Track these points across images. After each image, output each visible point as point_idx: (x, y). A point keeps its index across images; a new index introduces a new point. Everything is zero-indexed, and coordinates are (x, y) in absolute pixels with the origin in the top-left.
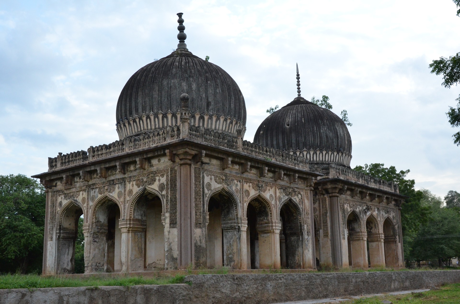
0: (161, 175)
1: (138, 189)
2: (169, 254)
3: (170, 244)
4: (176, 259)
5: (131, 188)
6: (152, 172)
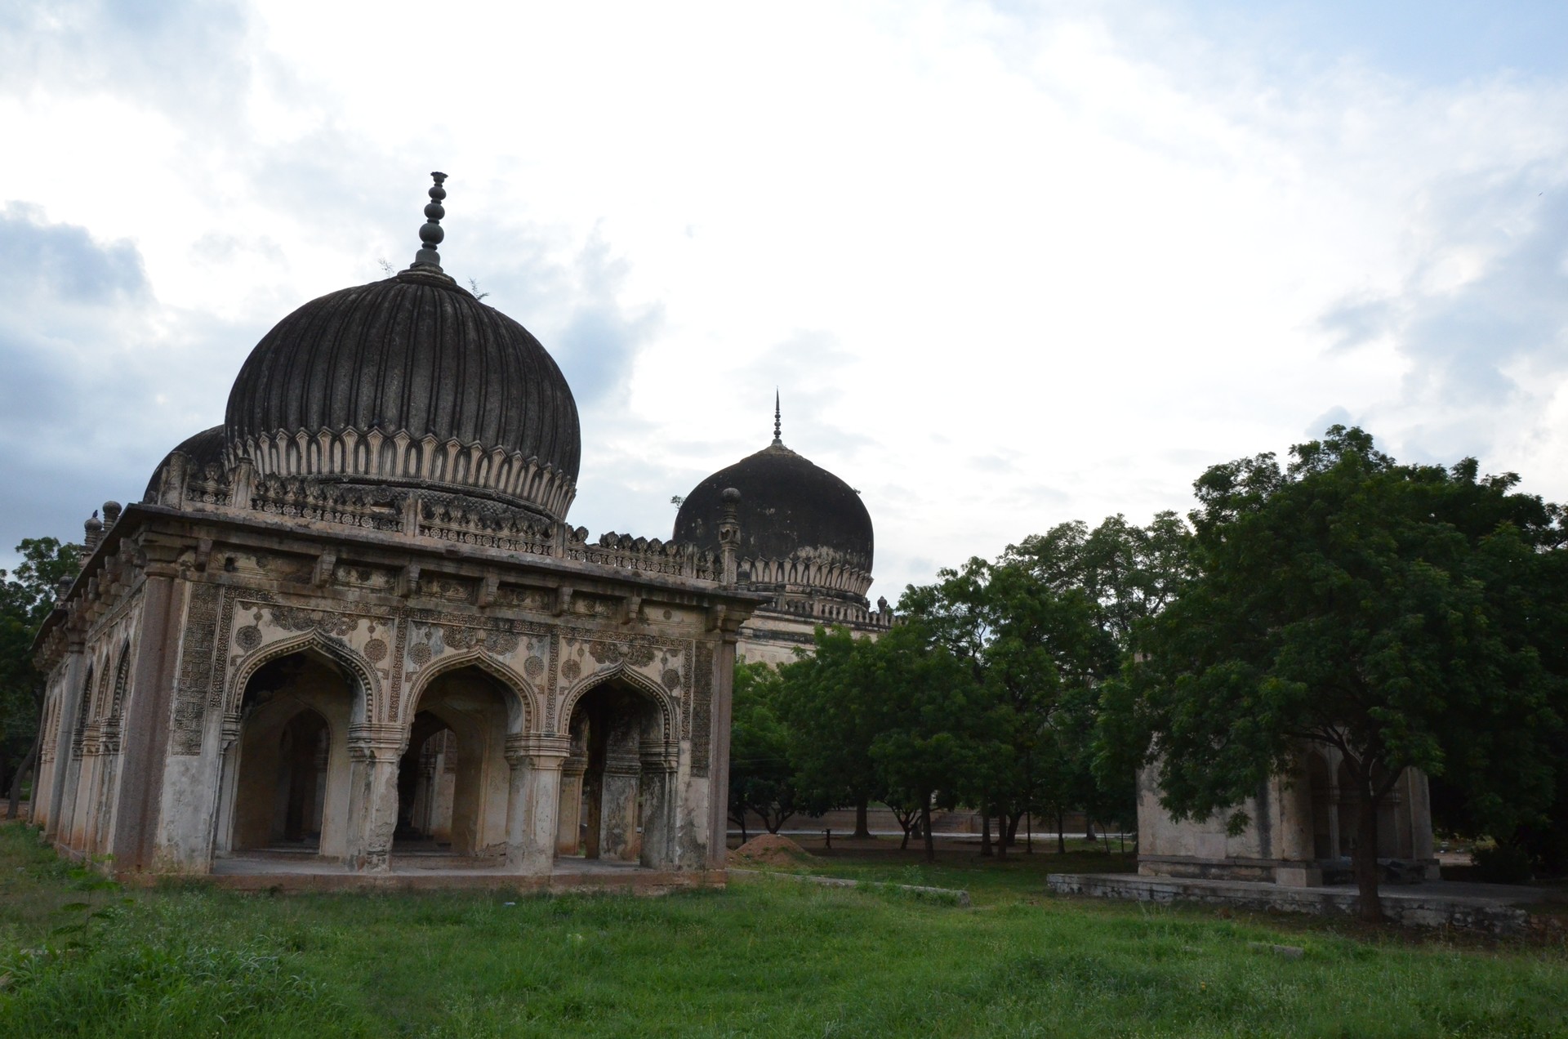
0: (669, 650)
1: (598, 667)
2: (685, 834)
3: (689, 813)
4: (704, 847)
5: (575, 657)
6: (644, 635)
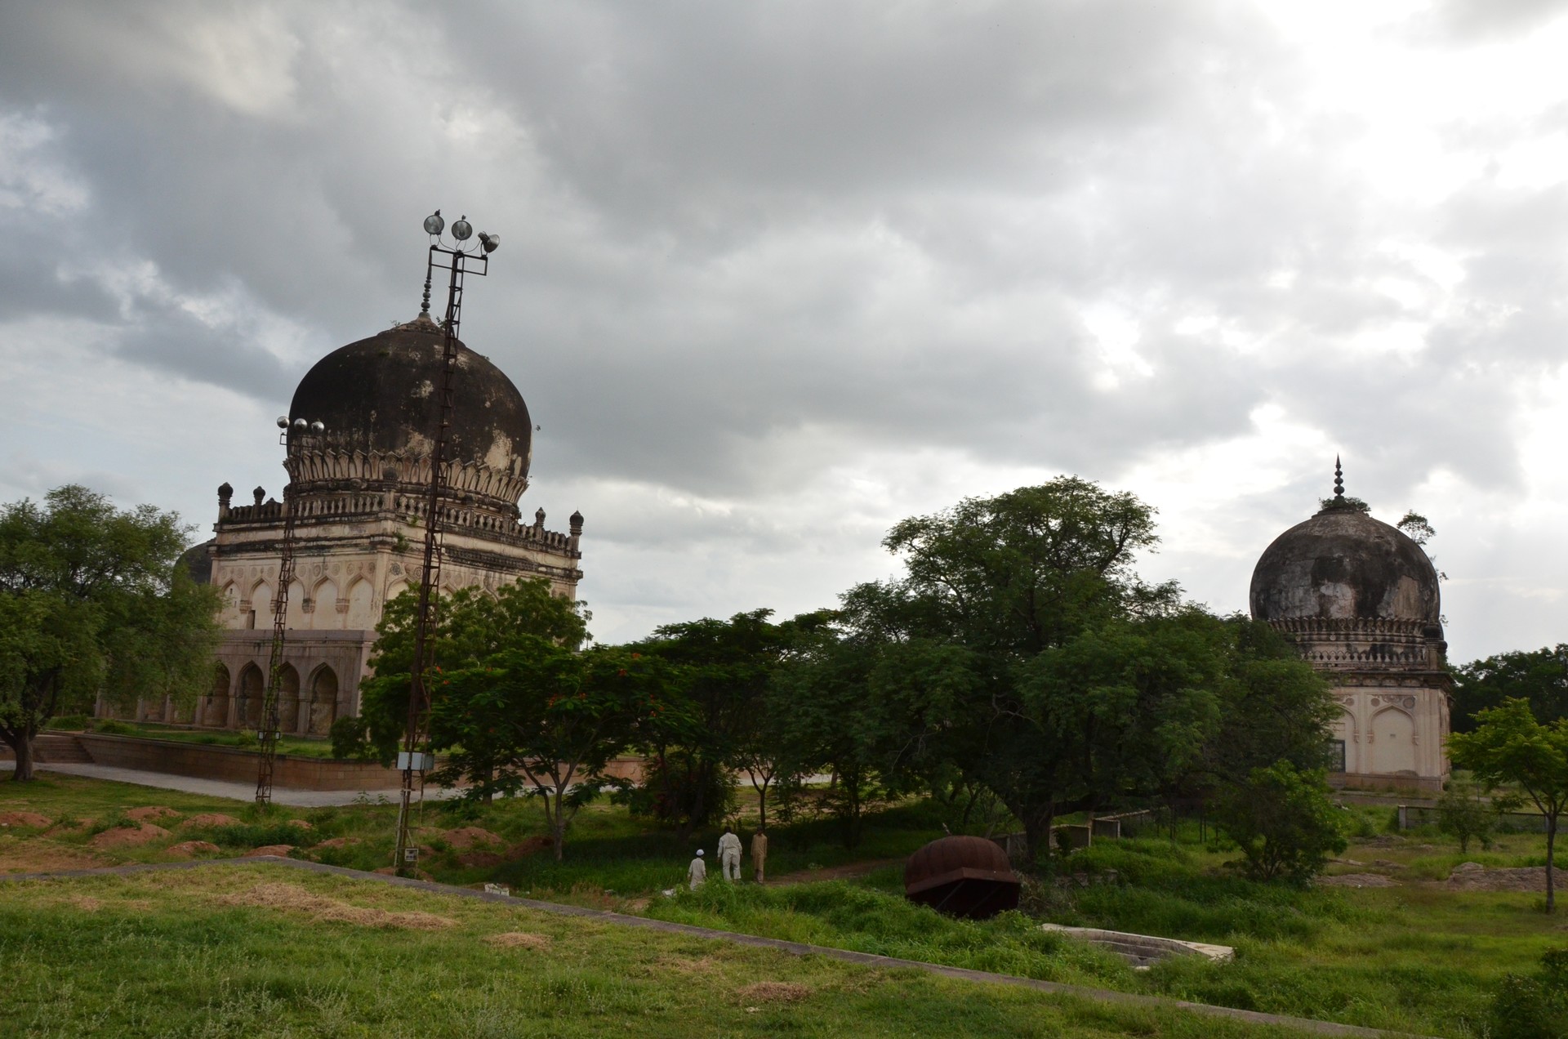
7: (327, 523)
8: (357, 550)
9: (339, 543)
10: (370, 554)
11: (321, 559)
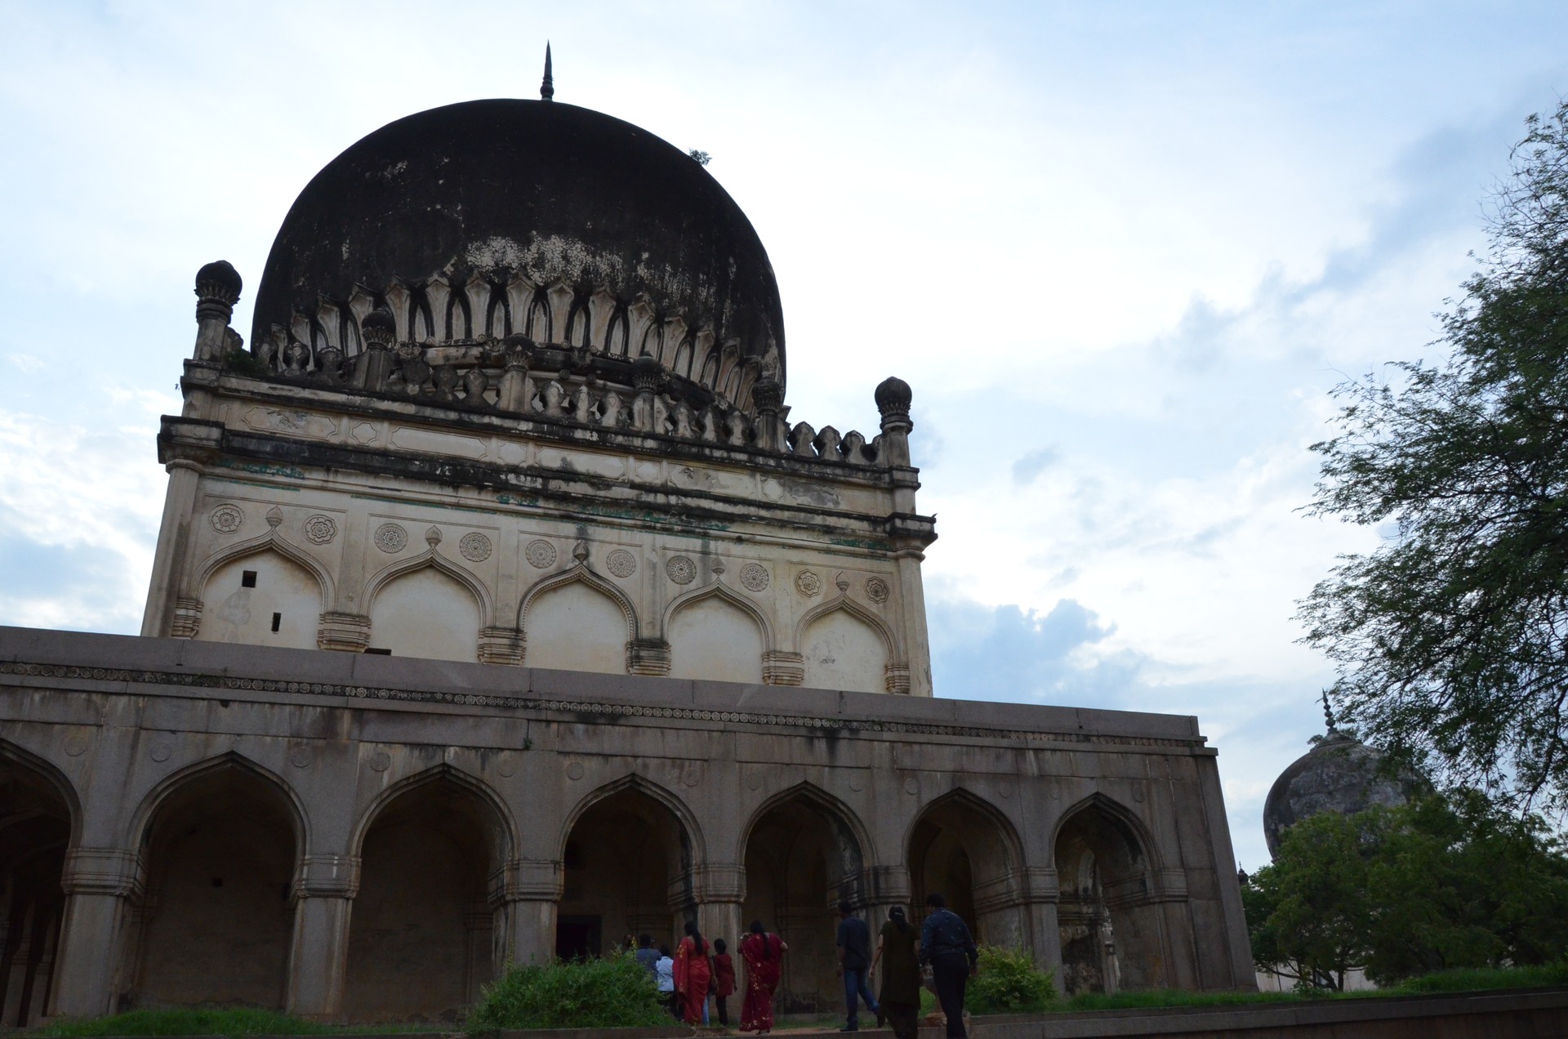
7: (700, 458)
8: (824, 541)
9: (763, 513)
10: (872, 556)
11: (696, 543)
